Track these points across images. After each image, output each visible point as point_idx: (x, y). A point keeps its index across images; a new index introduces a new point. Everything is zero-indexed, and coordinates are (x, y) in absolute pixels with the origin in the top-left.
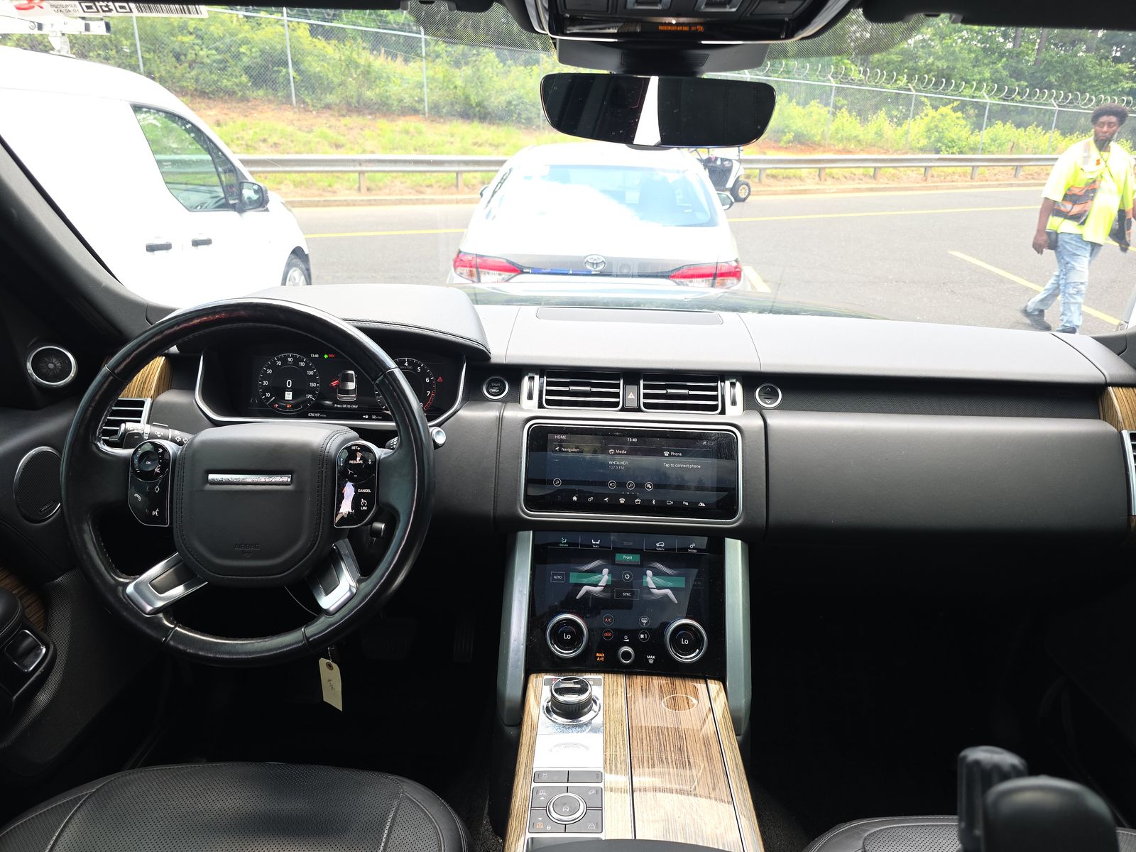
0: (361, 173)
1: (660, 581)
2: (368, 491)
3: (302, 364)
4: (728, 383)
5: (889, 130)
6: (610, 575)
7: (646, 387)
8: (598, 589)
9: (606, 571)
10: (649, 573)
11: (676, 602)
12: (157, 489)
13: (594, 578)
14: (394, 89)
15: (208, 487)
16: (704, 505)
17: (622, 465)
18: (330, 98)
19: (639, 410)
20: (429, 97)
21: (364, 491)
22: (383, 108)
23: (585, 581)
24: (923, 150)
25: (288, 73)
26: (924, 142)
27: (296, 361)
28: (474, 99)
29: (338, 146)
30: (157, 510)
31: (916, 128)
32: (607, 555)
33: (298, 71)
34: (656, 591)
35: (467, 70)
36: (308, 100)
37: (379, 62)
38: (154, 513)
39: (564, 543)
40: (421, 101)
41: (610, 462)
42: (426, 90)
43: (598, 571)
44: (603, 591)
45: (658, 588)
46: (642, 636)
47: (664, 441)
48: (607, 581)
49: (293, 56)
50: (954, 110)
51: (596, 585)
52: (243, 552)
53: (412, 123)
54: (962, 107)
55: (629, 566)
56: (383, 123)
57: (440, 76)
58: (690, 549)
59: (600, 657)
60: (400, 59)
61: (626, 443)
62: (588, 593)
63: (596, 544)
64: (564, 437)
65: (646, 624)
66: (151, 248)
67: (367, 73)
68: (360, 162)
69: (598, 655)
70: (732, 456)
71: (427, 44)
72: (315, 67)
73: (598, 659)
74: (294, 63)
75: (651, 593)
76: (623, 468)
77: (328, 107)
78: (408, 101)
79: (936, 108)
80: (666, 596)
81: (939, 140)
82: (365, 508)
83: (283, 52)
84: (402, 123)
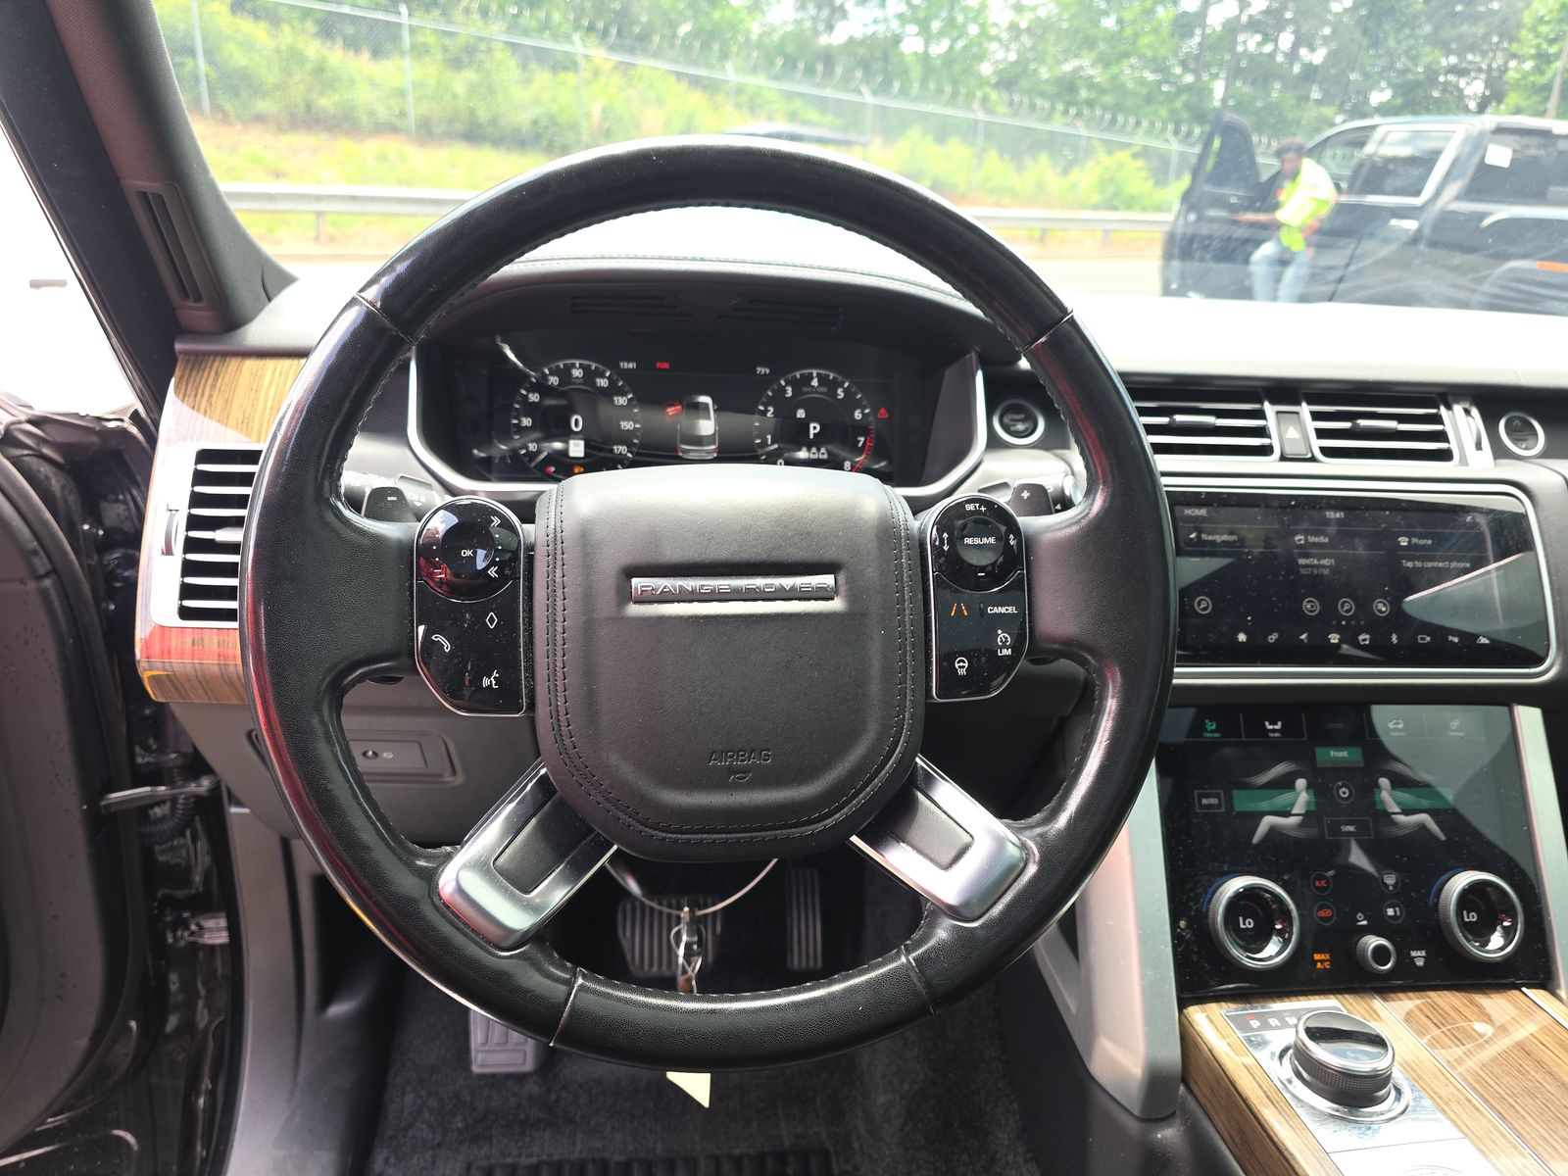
0: (319, 214)
1: (1406, 797)
2: (1011, 610)
3: (603, 383)
4: (1458, 408)
5: (1054, 182)
6: (1311, 791)
7: (1316, 416)
8: (1292, 820)
9: (1301, 783)
10: (1384, 782)
11: (1443, 837)
12: (492, 620)
13: (1282, 799)
14: (363, 96)
15: (634, 610)
16: (1487, 642)
17: (1324, 566)
18: (263, 106)
19: (1313, 459)
20: (415, 110)
21: (1003, 610)
22: (344, 124)
23: (1264, 806)
24: (1096, 207)
25: (196, 67)
26: (1096, 198)
27: (590, 375)
28: (483, 115)
29: (278, 175)
30: (495, 674)
31: (1086, 178)
32: (1299, 748)
33: (211, 62)
34: (1402, 818)
35: (470, 75)
36: (228, 107)
37: (336, 56)
38: (486, 682)
39: (1212, 731)
40: (403, 114)
41: (1302, 561)
42: (410, 99)
43: (1286, 783)
44: (1302, 825)
45: (1407, 812)
46: (1390, 912)
47: (1398, 518)
48: (1308, 803)
49: (204, 40)
50: (1135, 156)
51: (1286, 814)
52: (731, 770)
53: (391, 146)
54: (1144, 153)
55: (1341, 772)
56: (344, 145)
57: (431, 81)
58: (1452, 731)
59: (1322, 961)
60: (366, 55)
61: (1327, 522)
62: (1273, 830)
63: (1274, 731)
64: (1202, 512)
65: (1395, 885)
66: (36, 285)
67: (320, 70)
68: (319, 198)
69: (1317, 957)
70: (1526, 545)
71: (412, 30)
72: (239, 59)
73: (1319, 965)
74: (208, 53)
75: (1395, 824)
76: (1326, 572)
77: (260, 118)
78: (383, 113)
79: (1110, 153)
80: (1423, 827)
81: (1116, 195)
82: (1006, 652)
83: (188, 34)
84: (374, 146)
